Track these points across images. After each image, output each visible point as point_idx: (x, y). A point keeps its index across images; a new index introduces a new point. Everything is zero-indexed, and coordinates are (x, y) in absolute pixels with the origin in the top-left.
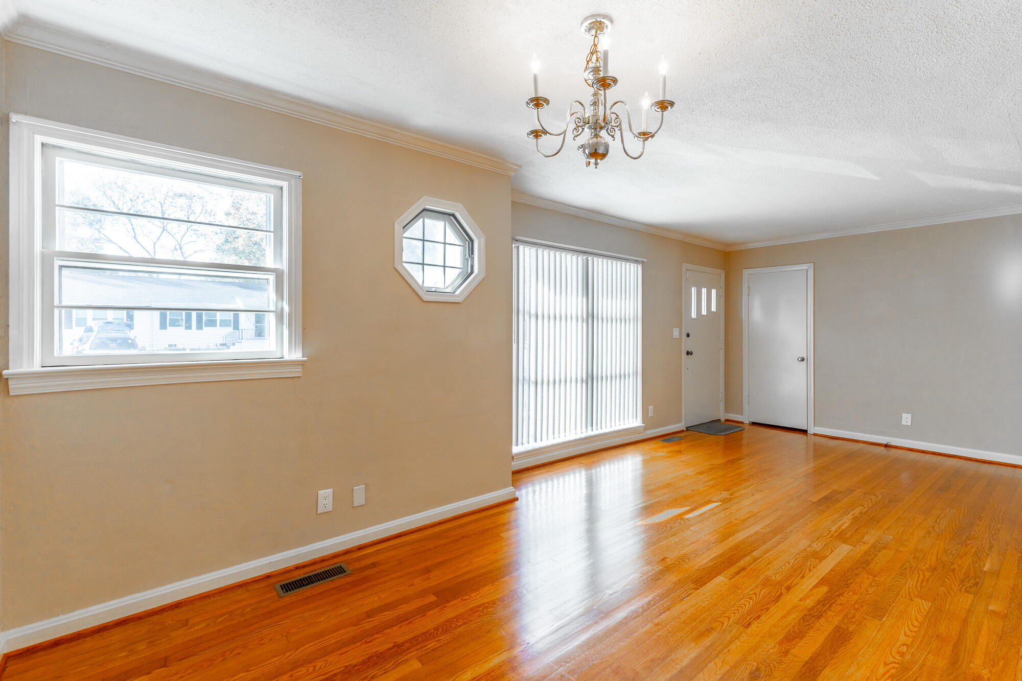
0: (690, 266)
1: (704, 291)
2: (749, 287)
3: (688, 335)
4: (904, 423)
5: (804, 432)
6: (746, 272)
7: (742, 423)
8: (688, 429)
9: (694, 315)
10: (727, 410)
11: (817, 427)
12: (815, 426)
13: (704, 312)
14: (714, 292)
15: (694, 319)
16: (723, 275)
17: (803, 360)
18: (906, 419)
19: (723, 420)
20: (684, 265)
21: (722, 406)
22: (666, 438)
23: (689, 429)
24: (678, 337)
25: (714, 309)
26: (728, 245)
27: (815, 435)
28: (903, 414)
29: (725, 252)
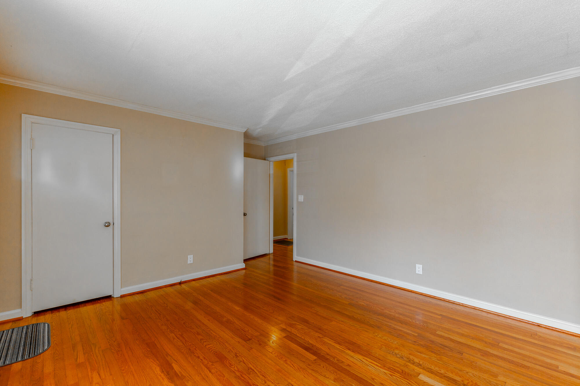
2: (32, 139)
7: (21, 319)
12: (121, 288)
17: (109, 225)
28: (188, 256)
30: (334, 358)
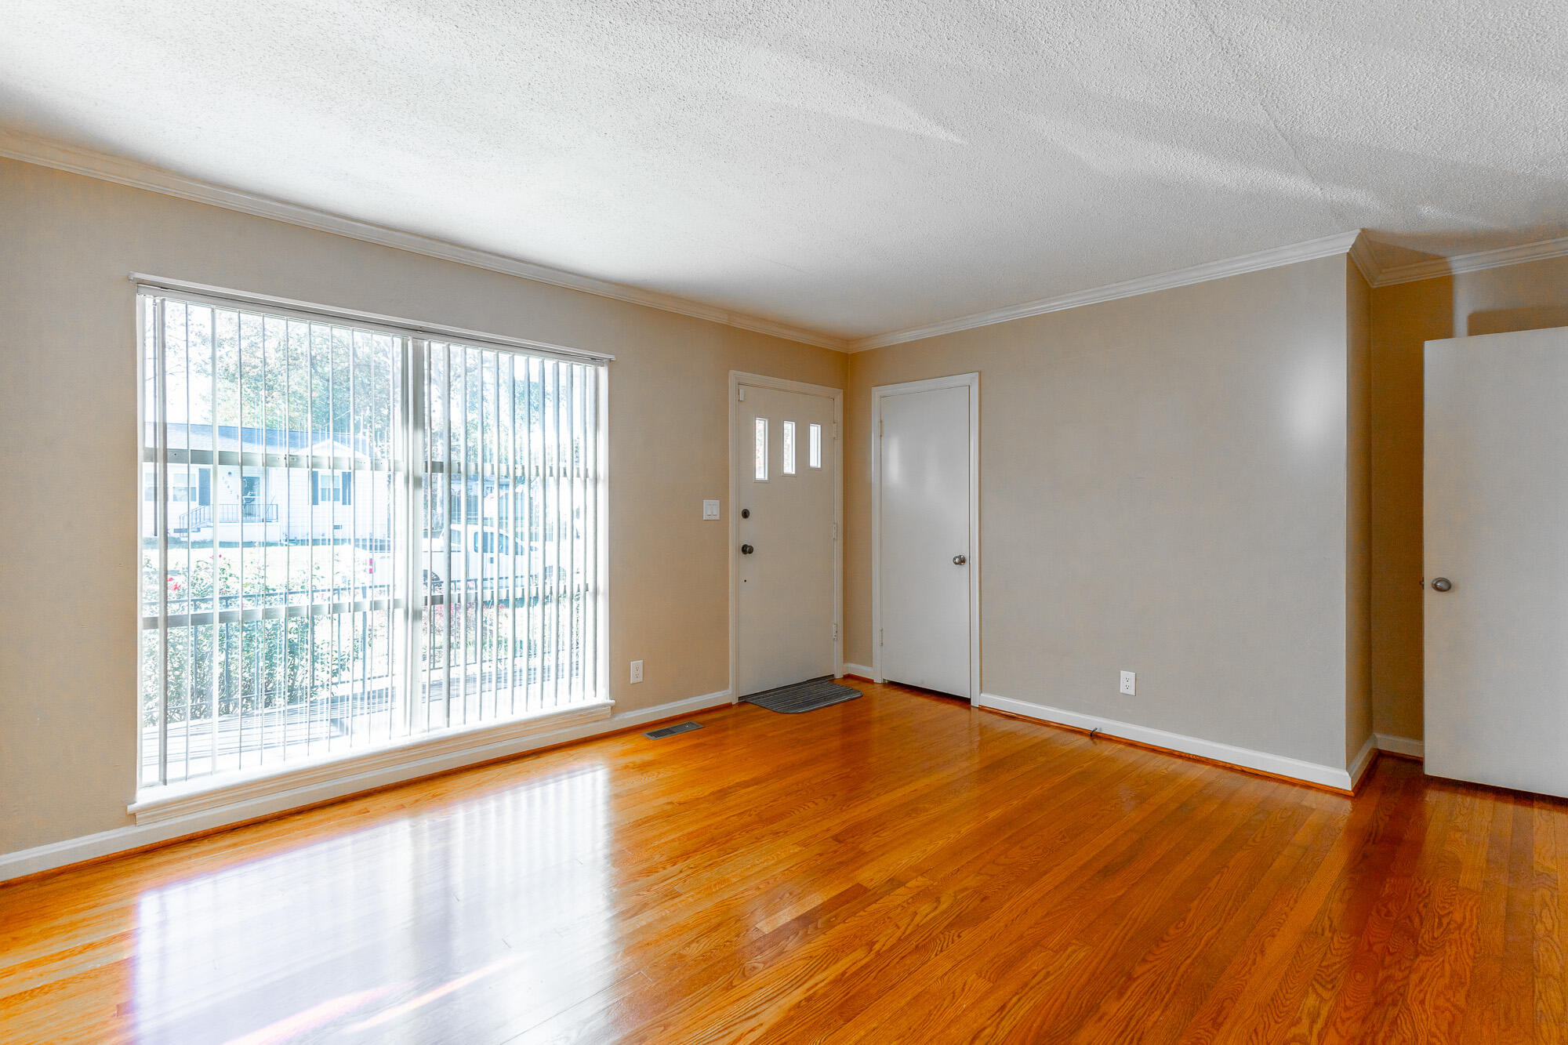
0: (747, 376)
1: (789, 428)
2: (881, 422)
3: (746, 514)
4: (1123, 690)
5: (965, 702)
6: (877, 392)
7: (871, 682)
8: (744, 701)
9: (761, 474)
10: (847, 657)
11: (986, 692)
12: (981, 692)
13: (789, 467)
14: (815, 431)
15: (762, 482)
16: (839, 399)
17: (962, 561)
18: (1127, 682)
19: (839, 675)
20: (732, 372)
21: (838, 648)
22: (660, 729)
23: (748, 700)
24: (718, 518)
25: (815, 461)
26: (847, 340)
27: (981, 709)
28: (1122, 672)
29: (847, 354)
30: (765, 963)
